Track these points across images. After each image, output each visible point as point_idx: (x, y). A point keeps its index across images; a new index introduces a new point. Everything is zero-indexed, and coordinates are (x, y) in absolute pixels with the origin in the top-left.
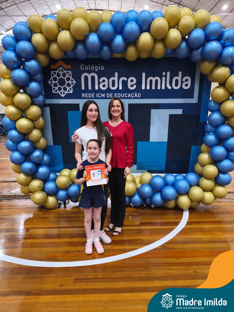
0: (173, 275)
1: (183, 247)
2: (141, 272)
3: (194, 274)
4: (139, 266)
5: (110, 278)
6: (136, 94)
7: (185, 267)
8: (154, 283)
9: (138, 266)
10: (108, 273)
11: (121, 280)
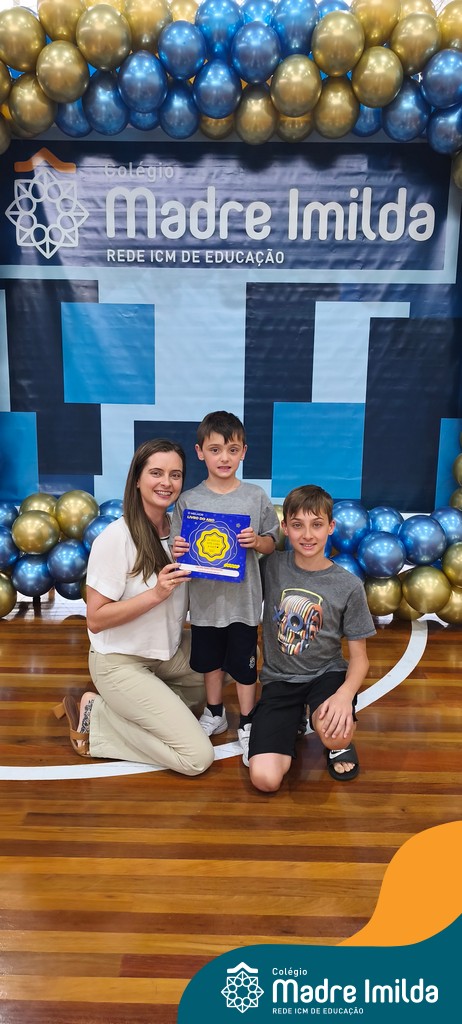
0: (332, 816)
1: (384, 739)
2: (235, 804)
3: (397, 816)
4: (233, 789)
5: (135, 816)
6: (270, 254)
7: (377, 795)
8: (269, 836)
9: (229, 788)
10: (131, 803)
11: (166, 823)
